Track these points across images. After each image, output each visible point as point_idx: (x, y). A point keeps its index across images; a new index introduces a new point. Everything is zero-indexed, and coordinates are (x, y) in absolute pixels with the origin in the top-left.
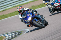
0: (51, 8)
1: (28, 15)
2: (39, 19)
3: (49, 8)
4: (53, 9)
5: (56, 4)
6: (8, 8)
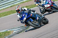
0: (42, 9)
1: (23, 15)
3: (40, 9)
4: (44, 10)
5: (47, 5)
6: (15, 4)
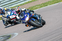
1: (25, 15)
2: (36, 18)
5: (12, 16)
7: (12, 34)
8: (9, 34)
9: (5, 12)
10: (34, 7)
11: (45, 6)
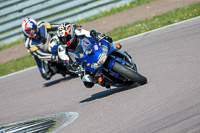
7: (58, 115)
8: (48, 117)
9: (47, 36)
10: (129, 26)
11: (164, 25)
